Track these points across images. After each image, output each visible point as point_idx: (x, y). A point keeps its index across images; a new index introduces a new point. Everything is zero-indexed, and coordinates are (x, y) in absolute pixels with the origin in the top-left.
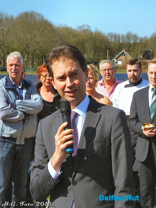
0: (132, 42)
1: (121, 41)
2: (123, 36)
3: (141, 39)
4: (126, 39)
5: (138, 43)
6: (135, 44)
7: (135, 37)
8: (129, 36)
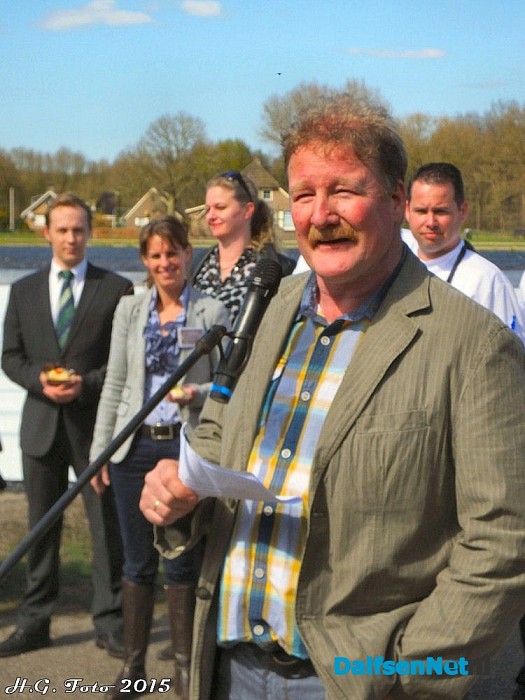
0: (71, 171)
1: (44, 169)
2: (48, 157)
3: (94, 167)
4: (55, 164)
5: (86, 176)
6: (78, 177)
7: (79, 159)
8: (64, 156)
